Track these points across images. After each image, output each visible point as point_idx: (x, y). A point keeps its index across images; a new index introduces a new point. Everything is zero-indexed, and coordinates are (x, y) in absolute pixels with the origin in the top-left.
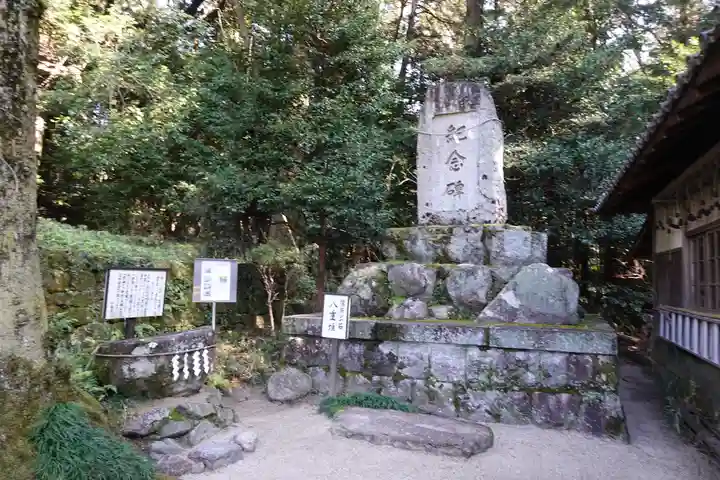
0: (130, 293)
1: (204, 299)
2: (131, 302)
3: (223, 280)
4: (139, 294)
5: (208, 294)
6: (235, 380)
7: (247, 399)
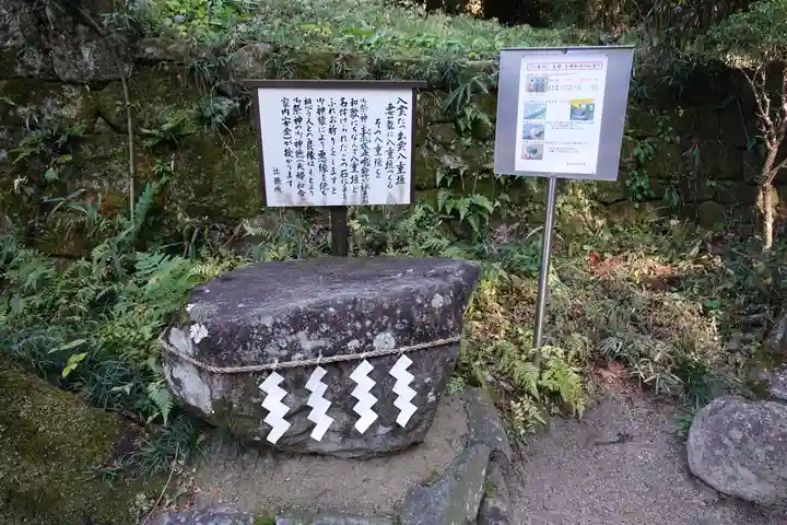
0: (317, 150)
1: (523, 166)
2: (323, 168)
3: (581, 113)
4: (342, 153)
5: (534, 153)
6: (611, 374)
7: (624, 438)
